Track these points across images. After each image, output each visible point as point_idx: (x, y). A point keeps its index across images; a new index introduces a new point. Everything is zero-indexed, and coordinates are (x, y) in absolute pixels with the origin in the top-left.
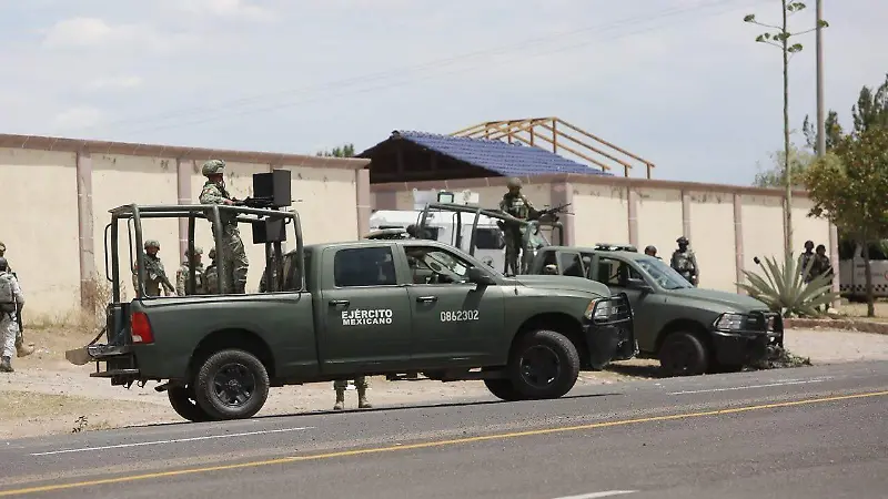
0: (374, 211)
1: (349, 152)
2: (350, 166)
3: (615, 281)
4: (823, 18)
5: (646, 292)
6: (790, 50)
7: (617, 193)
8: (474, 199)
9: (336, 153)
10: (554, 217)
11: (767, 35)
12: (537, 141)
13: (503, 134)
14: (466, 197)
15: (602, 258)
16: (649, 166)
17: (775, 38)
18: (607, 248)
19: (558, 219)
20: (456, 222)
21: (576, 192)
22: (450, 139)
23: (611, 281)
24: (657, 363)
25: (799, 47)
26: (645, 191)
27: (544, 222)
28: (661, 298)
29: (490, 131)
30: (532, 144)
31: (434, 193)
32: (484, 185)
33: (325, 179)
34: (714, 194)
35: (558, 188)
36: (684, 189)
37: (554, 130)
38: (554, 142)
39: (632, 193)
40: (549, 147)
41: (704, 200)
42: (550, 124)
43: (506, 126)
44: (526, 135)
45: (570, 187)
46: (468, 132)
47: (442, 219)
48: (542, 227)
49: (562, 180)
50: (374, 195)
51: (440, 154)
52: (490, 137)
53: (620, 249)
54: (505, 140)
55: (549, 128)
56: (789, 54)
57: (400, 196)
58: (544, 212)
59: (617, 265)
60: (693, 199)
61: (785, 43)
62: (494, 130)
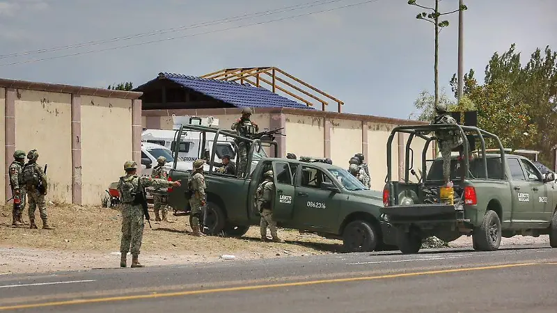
0: (144, 129)
1: (129, 87)
2: (128, 97)
3: (313, 183)
4: (464, 4)
5: (335, 191)
6: (440, 25)
7: (316, 122)
8: (215, 122)
9: (120, 88)
10: (272, 137)
11: (424, 14)
12: (261, 83)
13: (237, 77)
14: (210, 121)
15: (304, 167)
16: (340, 103)
17: (429, 16)
18: (308, 160)
19: (274, 138)
20: (202, 138)
21: (287, 120)
22: (200, 80)
23: (310, 183)
24: (341, 242)
25: (446, 23)
26: (336, 121)
27: (264, 140)
28: (344, 197)
29: (228, 76)
30: (257, 85)
31: (187, 118)
32: (222, 113)
33: (110, 106)
34: (385, 125)
35: (275, 117)
36: (364, 120)
37: (273, 76)
38: (273, 85)
39: (327, 122)
40: (270, 88)
41: (378, 129)
42: (271, 72)
43: (239, 72)
44: (253, 79)
45: (283, 116)
46: (213, 76)
47: (193, 136)
48: (263, 144)
49: (278, 111)
50: (145, 117)
51: (192, 90)
52: (228, 80)
53: (317, 161)
54: (239, 82)
55: (269, 74)
56: (439, 28)
57: (163, 120)
58: (265, 133)
59: (314, 172)
60: (370, 127)
61: (436, 20)
62: (231, 75)
